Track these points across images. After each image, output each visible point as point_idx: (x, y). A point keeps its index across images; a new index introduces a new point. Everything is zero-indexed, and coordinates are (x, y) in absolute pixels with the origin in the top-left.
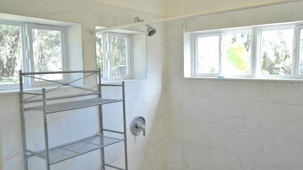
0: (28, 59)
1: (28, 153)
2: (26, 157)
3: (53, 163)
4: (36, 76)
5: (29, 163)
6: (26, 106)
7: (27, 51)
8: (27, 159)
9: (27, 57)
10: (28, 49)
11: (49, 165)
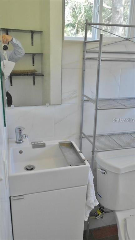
0: (97, 14)
1: (85, 98)
2: (83, 101)
3: (100, 109)
4: (104, 28)
5: (84, 107)
6: (88, 56)
7: (97, 5)
8: (83, 102)
9: (97, 11)
10: (99, 3)
11: (97, 109)
